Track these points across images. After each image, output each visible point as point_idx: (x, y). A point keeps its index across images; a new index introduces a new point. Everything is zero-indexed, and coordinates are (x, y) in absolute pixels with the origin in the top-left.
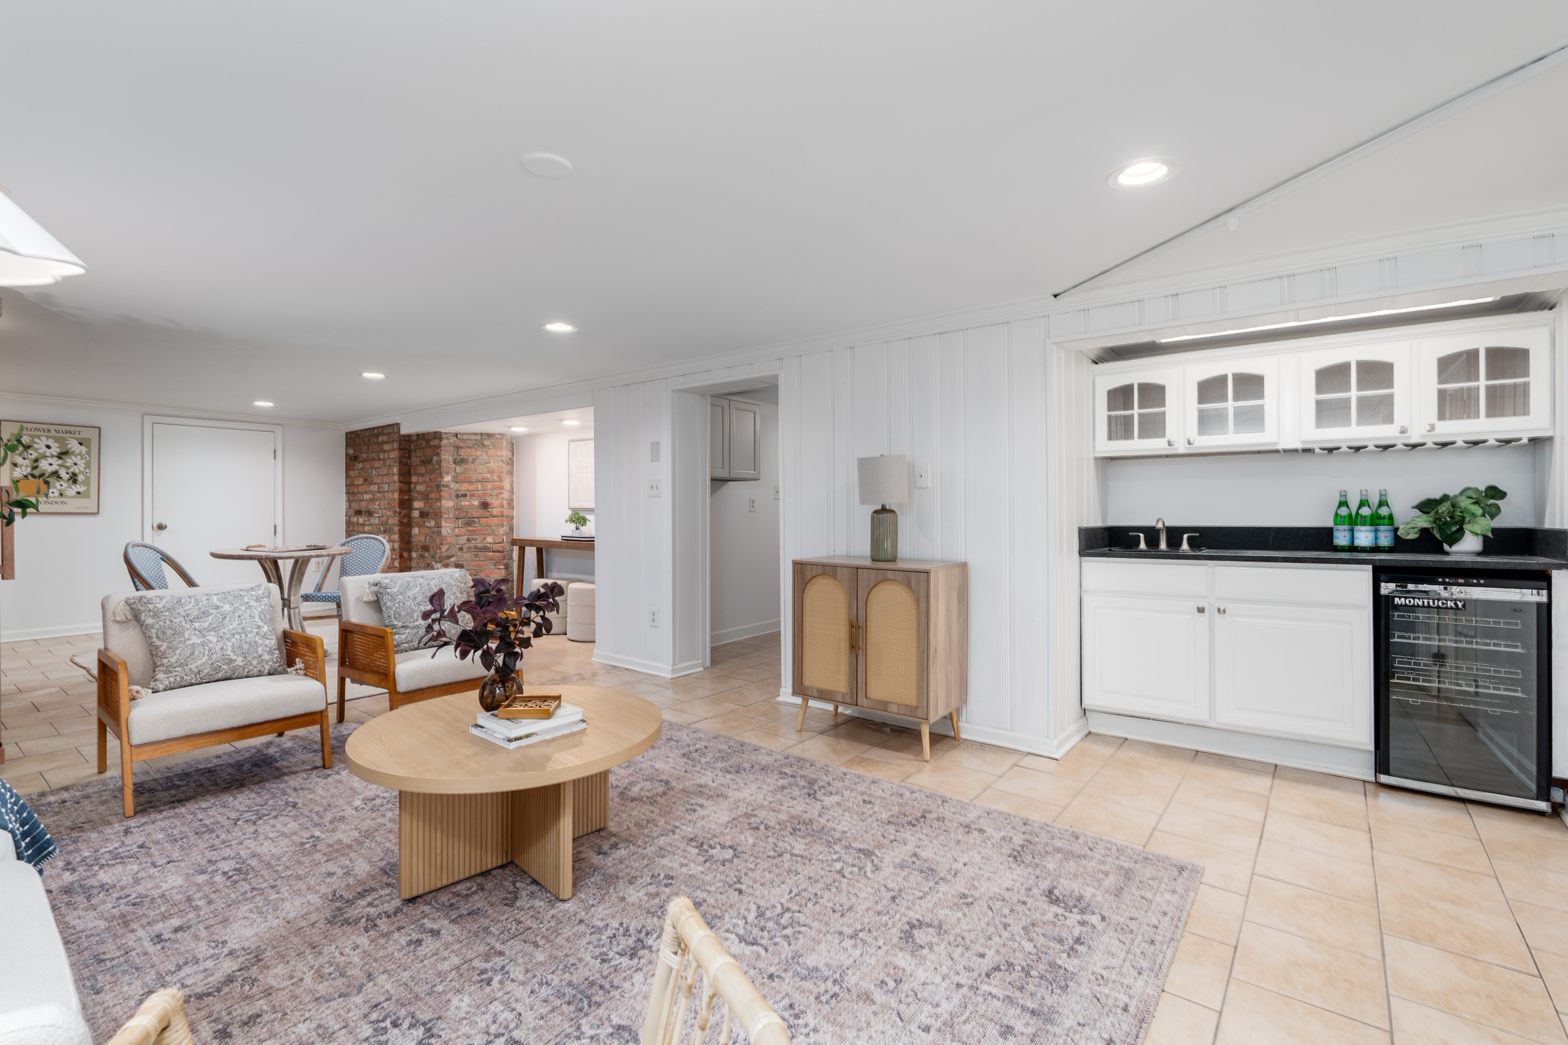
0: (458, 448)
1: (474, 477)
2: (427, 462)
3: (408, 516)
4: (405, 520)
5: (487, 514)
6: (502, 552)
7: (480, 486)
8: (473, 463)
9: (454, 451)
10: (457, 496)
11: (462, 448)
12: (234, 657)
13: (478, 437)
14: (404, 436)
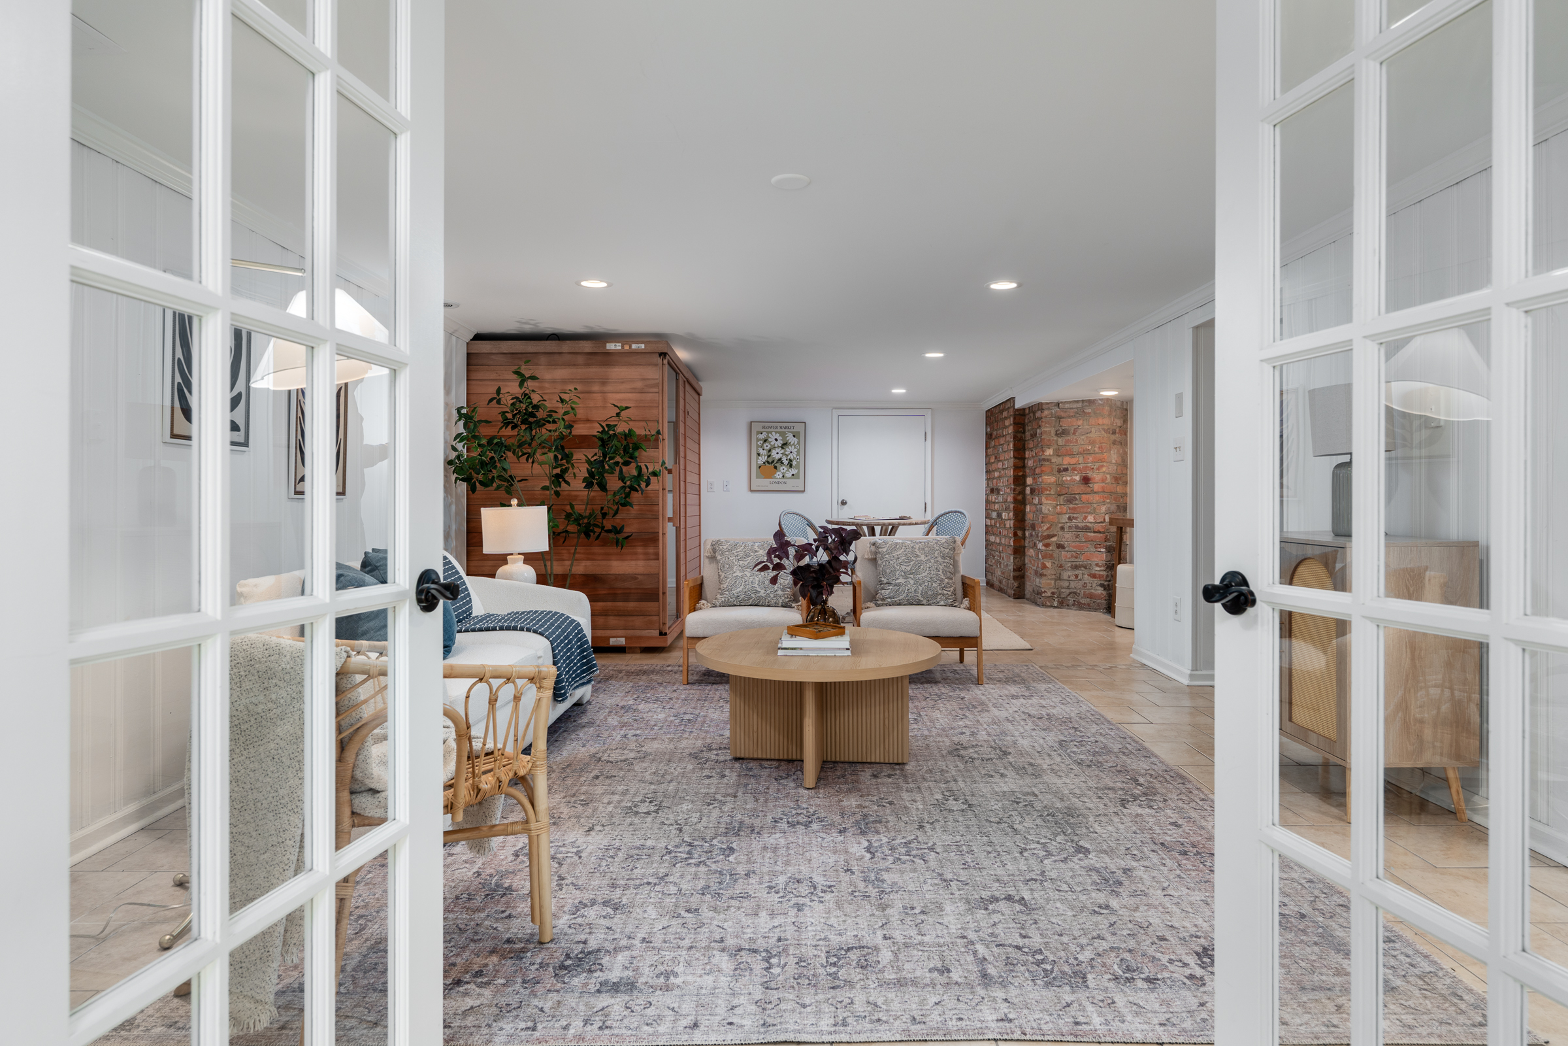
0: (1059, 418)
1: (1075, 449)
2: (1034, 435)
3: (1023, 492)
4: (1020, 497)
5: (1089, 490)
6: (1104, 533)
7: (1081, 460)
8: (1074, 433)
9: (1056, 421)
10: (1059, 471)
11: (1063, 418)
12: (759, 590)
13: (1080, 405)
14: (1019, 410)
